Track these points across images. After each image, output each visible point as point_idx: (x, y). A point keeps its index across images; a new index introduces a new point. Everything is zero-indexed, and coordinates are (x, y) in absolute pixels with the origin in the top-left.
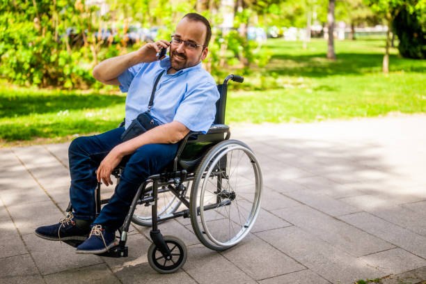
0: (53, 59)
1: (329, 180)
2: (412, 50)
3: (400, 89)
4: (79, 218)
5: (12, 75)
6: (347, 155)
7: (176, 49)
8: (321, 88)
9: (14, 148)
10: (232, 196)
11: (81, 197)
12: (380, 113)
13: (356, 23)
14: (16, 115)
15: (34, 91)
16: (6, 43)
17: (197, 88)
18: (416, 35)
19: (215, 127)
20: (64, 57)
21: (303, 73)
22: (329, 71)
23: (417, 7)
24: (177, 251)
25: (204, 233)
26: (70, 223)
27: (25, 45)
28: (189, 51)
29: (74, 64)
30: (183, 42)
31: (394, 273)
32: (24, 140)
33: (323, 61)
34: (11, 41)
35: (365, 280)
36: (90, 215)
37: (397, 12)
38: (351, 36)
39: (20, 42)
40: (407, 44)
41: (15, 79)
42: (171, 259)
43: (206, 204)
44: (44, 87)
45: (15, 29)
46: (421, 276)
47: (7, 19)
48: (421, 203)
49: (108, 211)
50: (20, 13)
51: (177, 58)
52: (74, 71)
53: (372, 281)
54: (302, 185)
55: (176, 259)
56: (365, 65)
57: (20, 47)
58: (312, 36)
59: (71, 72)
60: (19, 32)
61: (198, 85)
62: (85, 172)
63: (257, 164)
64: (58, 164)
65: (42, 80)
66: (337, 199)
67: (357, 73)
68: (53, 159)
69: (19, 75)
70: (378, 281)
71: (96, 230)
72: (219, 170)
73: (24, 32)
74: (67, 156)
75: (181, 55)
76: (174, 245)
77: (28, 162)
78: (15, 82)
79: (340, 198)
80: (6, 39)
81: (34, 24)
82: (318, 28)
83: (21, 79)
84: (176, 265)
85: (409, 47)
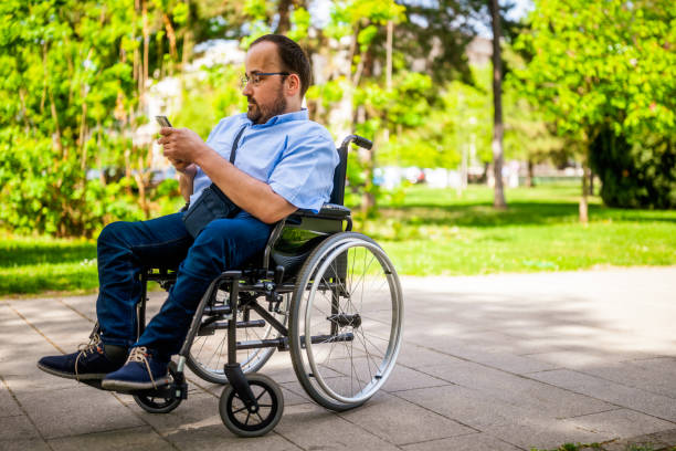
0: (77, 195)
1: (508, 335)
2: (622, 196)
3: (608, 239)
4: (109, 342)
5: (14, 219)
6: (532, 310)
8: (487, 239)
9: (11, 301)
10: (356, 321)
11: (115, 310)
12: (580, 266)
13: (535, 160)
14: (16, 266)
15: (46, 241)
16: (6, 170)
17: (303, 144)
18: (625, 174)
19: (328, 207)
20: (93, 190)
21: (458, 222)
22: (498, 221)
23: (627, 123)
24: (266, 399)
25: (311, 375)
26: (95, 350)
27: (37, 173)
29: (108, 200)
31: (622, 438)
32: (25, 293)
33: (488, 211)
34: (16, 167)
35: (575, 445)
36: (127, 338)
37: (596, 132)
38: (528, 182)
39: (29, 167)
40: (613, 187)
41: (16, 227)
42: (256, 411)
43: (314, 333)
44: (61, 237)
45: (22, 148)
46: (666, 441)
47: (11, 137)
48: (655, 360)
49: (158, 325)
50: (31, 126)
52: (109, 209)
53: (587, 446)
54: (464, 340)
55: (265, 412)
56: (552, 215)
57: (29, 175)
58: (470, 181)
59: (105, 212)
60: (29, 153)
61: (305, 139)
62: (122, 273)
63: (396, 277)
64: (78, 317)
65: (59, 227)
66: (521, 355)
67: (539, 223)
68: (71, 313)
69: (25, 219)
70: (595, 446)
71: (138, 355)
72: (334, 281)
73: (36, 153)
74: (94, 309)
76: (262, 389)
77: (30, 316)
78: (18, 230)
79: (526, 354)
80: (8, 164)
81: (53, 143)
82: (478, 171)
83: (27, 225)
84: (265, 423)
85: (617, 191)
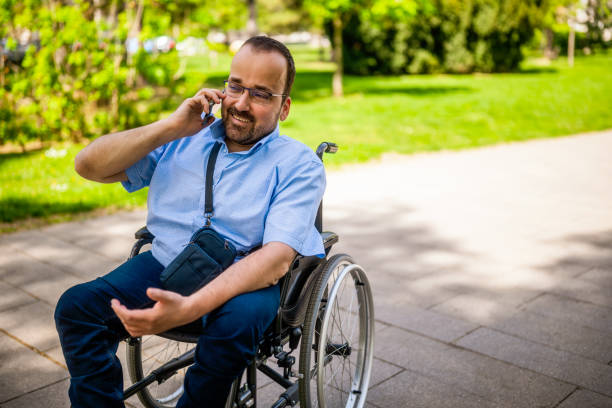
2: (356, 66)
7: (234, 103)
10: (347, 350)
17: (297, 175)
28: (258, 107)
30: (246, 92)
51: (236, 120)
61: (300, 167)
62: (101, 358)
66: (428, 309)
75: (245, 114)
